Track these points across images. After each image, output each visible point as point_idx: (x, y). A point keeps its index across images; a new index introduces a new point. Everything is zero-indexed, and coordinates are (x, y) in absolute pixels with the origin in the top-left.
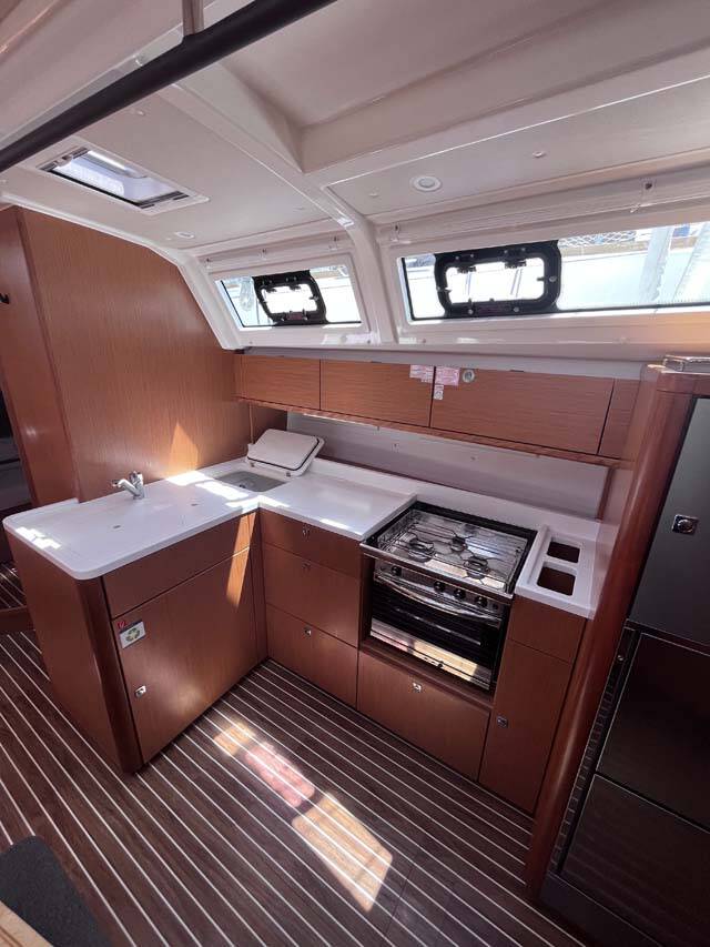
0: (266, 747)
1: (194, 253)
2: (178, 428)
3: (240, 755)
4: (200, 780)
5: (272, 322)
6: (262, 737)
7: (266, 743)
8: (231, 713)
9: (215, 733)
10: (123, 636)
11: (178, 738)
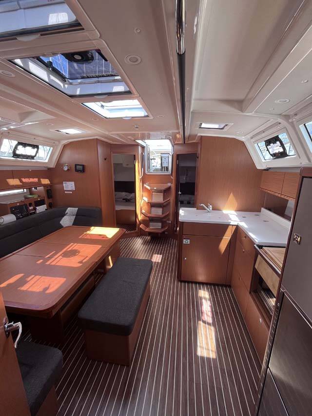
0: (209, 303)
1: (249, 136)
2: (231, 194)
3: (201, 298)
4: (188, 294)
5: (272, 157)
6: (210, 300)
7: (209, 302)
8: (208, 289)
9: (200, 289)
10: (184, 240)
11: (192, 282)
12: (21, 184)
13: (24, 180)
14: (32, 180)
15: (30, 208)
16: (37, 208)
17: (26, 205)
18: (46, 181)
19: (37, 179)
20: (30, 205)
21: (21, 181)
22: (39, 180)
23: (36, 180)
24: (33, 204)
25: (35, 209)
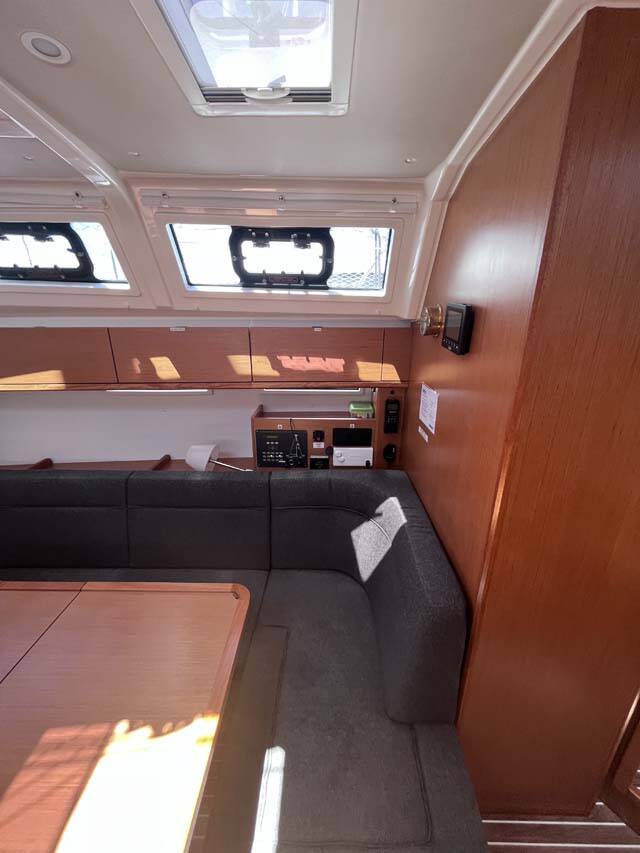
12: (276, 373)
13: (289, 362)
14: (316, 363)
15: (315, 445)
16: (337, 451)
17: (303, 435)
18: (388, 373)
19: (342, 361)
20: (319, 436)
21: (276, 365)
22: (350, 365)
23: (336, 365)
24: (329, 434)
25: (330, 452)
